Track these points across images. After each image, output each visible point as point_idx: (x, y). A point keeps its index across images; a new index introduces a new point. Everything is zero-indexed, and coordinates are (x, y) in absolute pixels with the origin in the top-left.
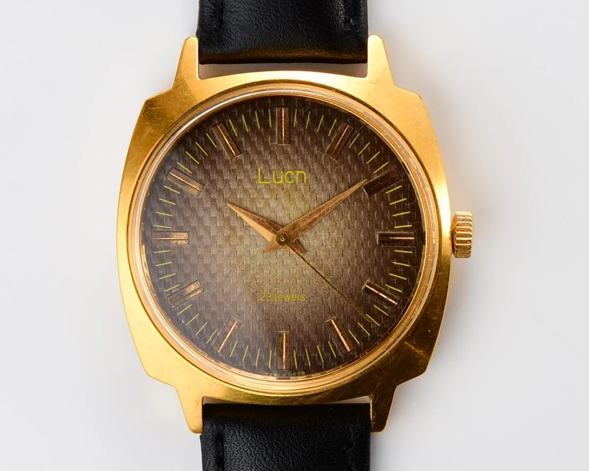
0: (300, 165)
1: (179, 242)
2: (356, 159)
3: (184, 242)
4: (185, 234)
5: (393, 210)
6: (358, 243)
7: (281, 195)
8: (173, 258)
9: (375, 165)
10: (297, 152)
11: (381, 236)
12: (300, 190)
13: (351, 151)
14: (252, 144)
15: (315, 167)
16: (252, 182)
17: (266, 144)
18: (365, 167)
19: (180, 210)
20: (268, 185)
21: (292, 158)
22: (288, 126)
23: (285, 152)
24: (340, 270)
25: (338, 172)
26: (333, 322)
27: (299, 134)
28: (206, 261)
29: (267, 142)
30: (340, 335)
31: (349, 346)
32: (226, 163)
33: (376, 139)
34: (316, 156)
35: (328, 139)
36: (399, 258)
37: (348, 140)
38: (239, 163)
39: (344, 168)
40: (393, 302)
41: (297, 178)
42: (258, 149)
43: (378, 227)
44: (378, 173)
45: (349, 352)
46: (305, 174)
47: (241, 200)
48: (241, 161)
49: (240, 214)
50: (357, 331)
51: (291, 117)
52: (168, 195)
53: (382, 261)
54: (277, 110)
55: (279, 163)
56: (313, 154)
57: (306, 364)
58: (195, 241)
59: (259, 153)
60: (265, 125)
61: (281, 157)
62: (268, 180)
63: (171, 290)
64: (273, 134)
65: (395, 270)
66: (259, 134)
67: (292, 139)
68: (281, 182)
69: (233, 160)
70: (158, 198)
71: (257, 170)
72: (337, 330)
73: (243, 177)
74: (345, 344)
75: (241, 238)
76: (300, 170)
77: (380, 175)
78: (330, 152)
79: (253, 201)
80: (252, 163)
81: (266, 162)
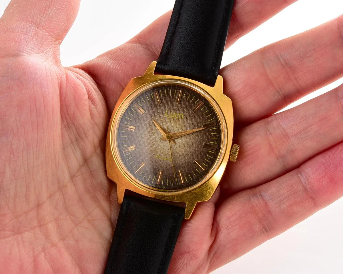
0: (182, 112)
1: (131, 129)
2: (203, 115)
3: (133, 130)
4: (134, 128)
5: (211, 136)
6: (196, 145)
7: (172, 121)
8: (128, 135)
9: (209, 118)
10: (182, 107)
11: (205, 144)
12: (180, 121)
13: (201, 111)
14: (167, 101)
15: (187, 114)
16: (163, 114)
17: (171, 102)
18: (205, 118)
19: (134, 118)
20: (168, 116)
21: (179, 109)
22: (181, 97)
23: (177, 106)
24: (187, 153)
25: (195, 118)
26: (180, 171)
27: (184, 101)
28: (139, 139)
29: (172, 101)
30: (181, 176)
31: (183, 181)
32: (155, 105)
33: (211, 109)
34: (188, 110)
35: (194, 105)
36: (209, 154)
37: (201, 107)
38: (160, 106)
39: (197, 117)
40: (203, 169)
41: (179, 116)
42: (168, 103)
43: (204, 141)
44: (209, 122)
45: (182, 184)
46: (183, 116)
47: (157, 120)
48: (161, 106)
49: (156, 124)
50: (187, 177)
51: (183, 94)
52: (132, 112)
53: (203, 153)
54: (178, 91)
55: (174, 110)
56: (187, 109)
57: (166, 185)
58: (137, 131)
59: (168, 104)
60: (173, 95)
61: (175, 108)
62: (169, 115)
63: (124, 146)
64: (175, 99)
65: (207, 158)
66: (170, 98)
67: (181, 102)
68: (173, 117)
69: (158, 105)
70: (128, 112)
71: (166, 110)
72: (181, 175)
73: (160, 112)
74: (182, 180)
75: (154, 133)
76: (181, 114)
77: (210, 122)
78: (194, 110)
79: (162, 121)
80: (165, 107)
81: (170, 108)
